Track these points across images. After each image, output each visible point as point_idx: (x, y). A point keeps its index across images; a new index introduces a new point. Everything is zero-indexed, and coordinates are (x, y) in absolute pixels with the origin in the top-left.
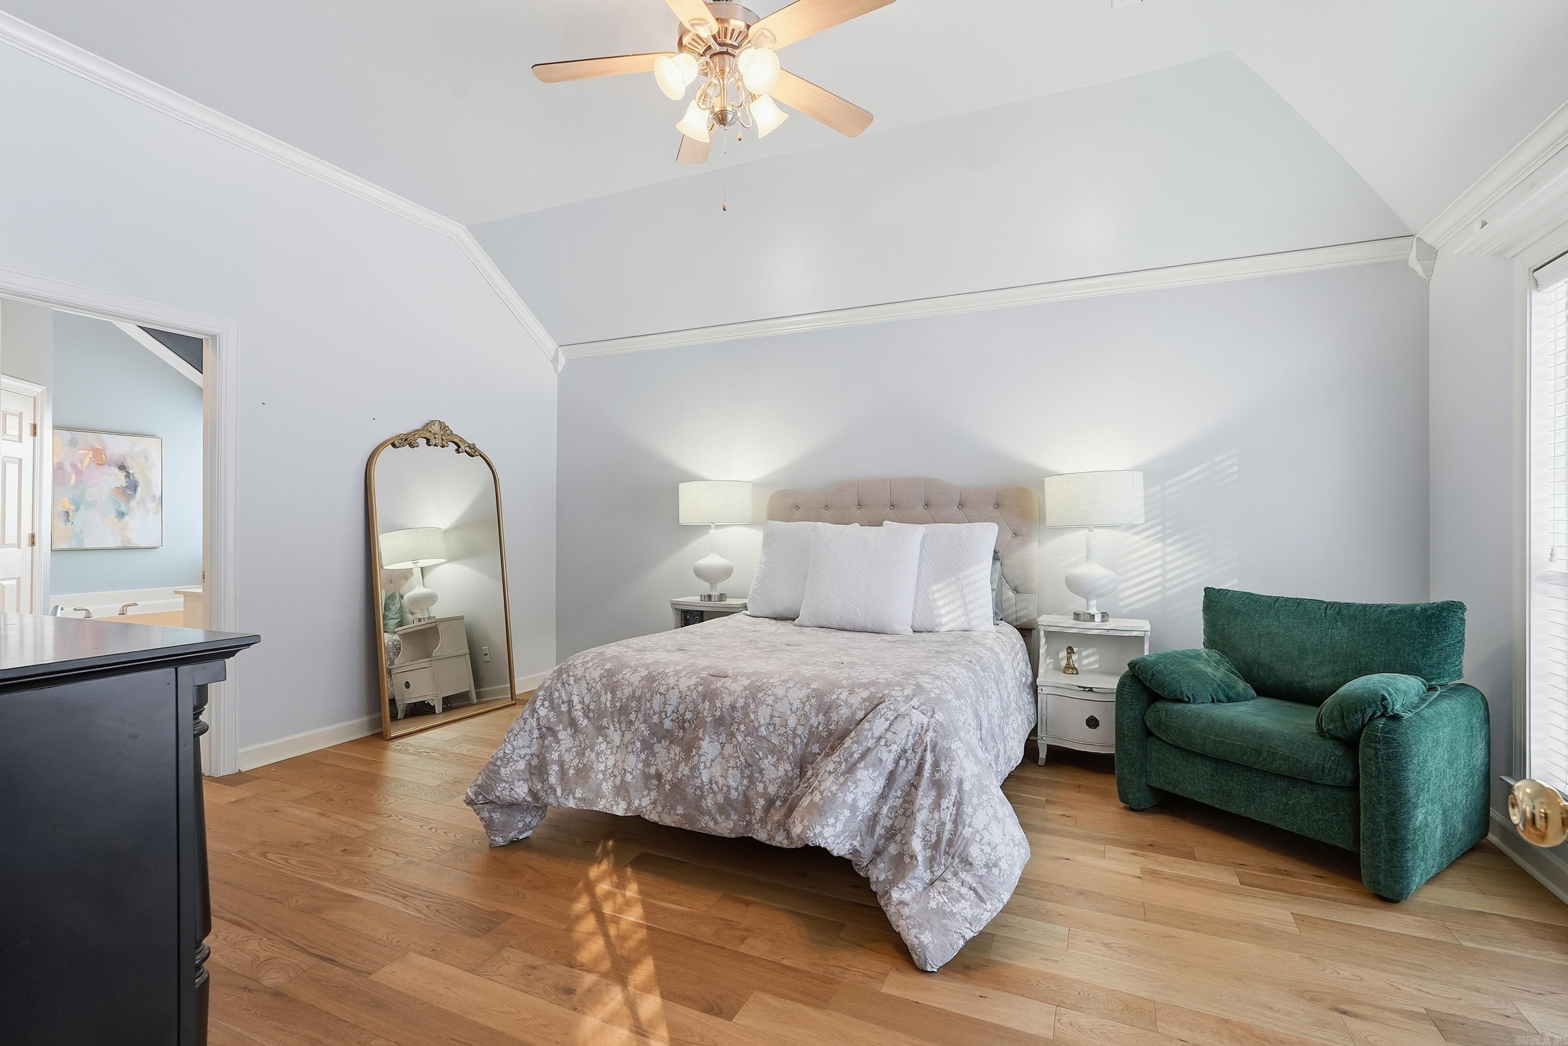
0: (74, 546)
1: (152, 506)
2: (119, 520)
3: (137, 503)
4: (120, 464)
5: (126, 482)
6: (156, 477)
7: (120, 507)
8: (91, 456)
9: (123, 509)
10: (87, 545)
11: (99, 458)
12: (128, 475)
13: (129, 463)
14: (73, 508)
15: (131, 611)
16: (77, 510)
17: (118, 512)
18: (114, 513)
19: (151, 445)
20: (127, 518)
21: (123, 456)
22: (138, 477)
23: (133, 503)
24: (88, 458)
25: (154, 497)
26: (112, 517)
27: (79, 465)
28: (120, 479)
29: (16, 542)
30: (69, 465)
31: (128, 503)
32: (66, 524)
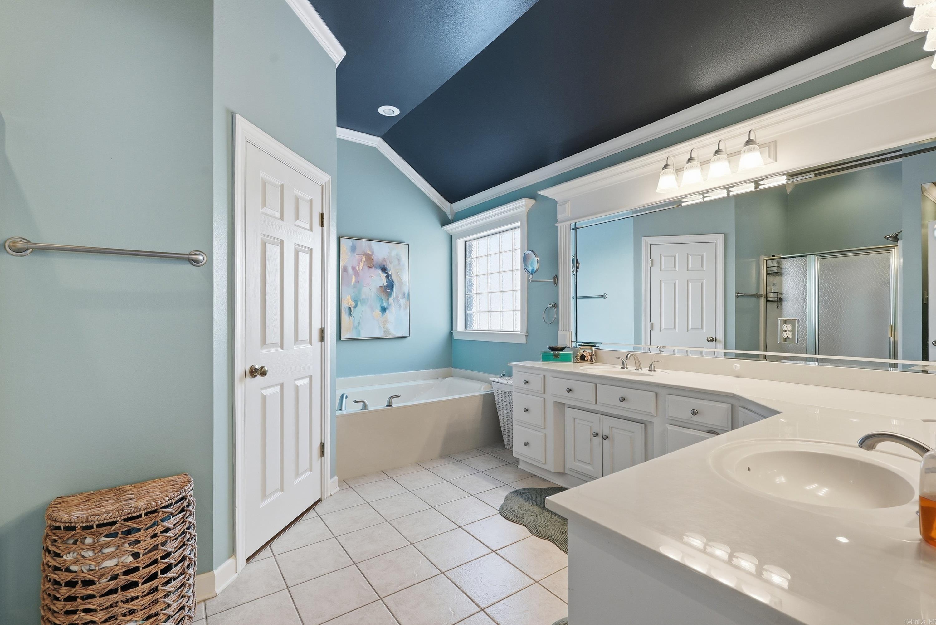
0: (355, 336)
1: (403, 301)
2: (382, 314)
3: (394, 300)
4: (382, 266)
5: (387, 282)
6: (405, 278)
7: (382, 302)
8: (364, 260)
9: (385, 304)
10: (363, 335)
11: (370, 262)
12: (388, 276)
13: (389, 266)
14: (353, 304)
15: (396, 404)
16: (356, 306)
17: (381, 307)
18: (379, 308)
19: (401, 250)
20: (387, 312)
21: (384, 260)
22: (394, 277)
23: (391, 300)
24: (363, 262)
25: (404, 294)
26: (378, 311)
27: (357, 269)
28: (382, 280)
29: (308, 338)
30: (351, 268)
31: (388, 299)
32: (349, 318)
